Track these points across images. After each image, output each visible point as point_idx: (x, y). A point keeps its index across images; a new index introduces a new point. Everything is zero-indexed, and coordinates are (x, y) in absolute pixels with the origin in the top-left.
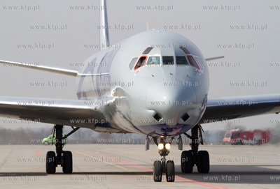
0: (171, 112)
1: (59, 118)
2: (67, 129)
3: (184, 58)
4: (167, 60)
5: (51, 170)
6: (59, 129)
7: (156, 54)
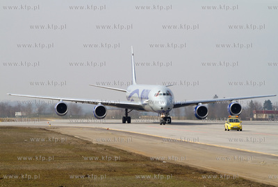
3: (168, 94)
4: (164, 94)
5: (124, 122)
6: (126, 110)
7: (161, 92)
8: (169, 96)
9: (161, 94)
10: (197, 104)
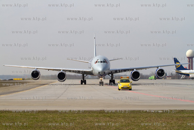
0: (102, 72)
1: (84, 73)
2: (85, 75)
4: (101, 62)
5: (82, 84)
8: (105, 63)
9: (99, 62)
10: (133, 70)
